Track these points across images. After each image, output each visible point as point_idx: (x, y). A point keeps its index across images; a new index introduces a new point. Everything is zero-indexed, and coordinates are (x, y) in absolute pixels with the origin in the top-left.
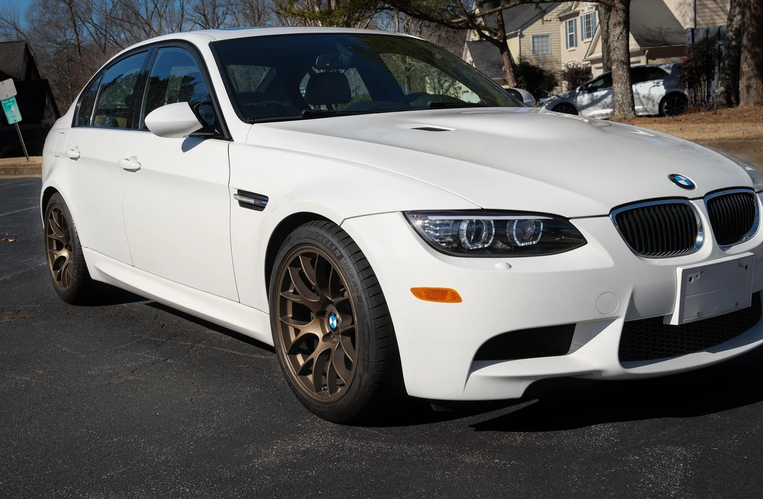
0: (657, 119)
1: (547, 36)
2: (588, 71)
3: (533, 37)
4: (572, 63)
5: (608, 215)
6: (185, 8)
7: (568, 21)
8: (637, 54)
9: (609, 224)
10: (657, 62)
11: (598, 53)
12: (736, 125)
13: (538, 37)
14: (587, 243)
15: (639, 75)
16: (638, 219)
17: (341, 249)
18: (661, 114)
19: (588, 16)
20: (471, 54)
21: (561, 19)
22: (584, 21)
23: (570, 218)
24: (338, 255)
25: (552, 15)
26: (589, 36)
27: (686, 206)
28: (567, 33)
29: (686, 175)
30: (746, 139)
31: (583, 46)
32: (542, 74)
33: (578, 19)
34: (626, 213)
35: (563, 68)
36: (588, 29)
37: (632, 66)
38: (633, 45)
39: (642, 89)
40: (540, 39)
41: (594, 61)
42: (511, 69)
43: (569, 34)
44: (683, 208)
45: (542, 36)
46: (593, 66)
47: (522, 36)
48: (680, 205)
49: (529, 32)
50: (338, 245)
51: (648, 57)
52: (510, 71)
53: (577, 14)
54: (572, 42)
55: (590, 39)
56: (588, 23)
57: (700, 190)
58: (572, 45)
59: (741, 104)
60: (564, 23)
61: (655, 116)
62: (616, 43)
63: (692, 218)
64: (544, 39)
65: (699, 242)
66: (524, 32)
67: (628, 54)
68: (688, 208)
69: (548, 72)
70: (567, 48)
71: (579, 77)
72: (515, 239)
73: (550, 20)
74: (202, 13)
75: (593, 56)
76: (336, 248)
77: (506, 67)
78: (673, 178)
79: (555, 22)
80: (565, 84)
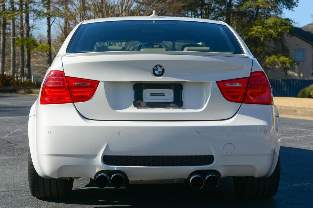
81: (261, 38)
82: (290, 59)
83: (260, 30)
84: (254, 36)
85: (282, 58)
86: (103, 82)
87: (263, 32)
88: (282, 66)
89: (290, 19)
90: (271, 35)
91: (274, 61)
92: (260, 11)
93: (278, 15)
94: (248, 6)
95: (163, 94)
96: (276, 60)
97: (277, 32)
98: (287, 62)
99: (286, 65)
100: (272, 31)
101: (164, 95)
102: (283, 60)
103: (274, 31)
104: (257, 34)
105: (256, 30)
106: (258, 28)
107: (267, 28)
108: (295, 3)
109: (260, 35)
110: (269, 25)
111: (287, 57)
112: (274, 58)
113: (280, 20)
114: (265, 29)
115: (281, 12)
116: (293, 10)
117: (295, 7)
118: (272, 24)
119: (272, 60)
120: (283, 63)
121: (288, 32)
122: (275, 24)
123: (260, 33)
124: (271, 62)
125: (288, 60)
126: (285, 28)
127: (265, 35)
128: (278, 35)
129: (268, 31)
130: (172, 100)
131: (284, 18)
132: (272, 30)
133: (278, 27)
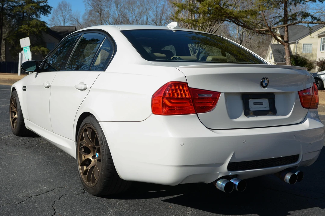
1: (311, 44)
3: (304, 44)
4: (322, 58)
6: (148, 19)
7: (323, 38)
13: (306, 44)
20: (272, 49)
21: (319, 37)
25: (315, 34)
28: (321, 44)
32: (306, 62)
35: (317, 60)
40: (307, 46)
42: (289, 58)
43: (322, 44)
45: (308, 44)
47: (298, 43)
49: (302, 41)
52: (288, 58)
58: (323, 49)
60: (320, 38)
64: (309, 46)
66: (299, 41)
69: (309, 61)
70: (320, 51)
73: (313, 37)
74: (155, 22)
77: (287, 56)
79: (316, 37)
80: (317, 68)
81: (27, 34)
82: (47, 49)
83: (27, 28)
84: (22, 32)
85: (42, 48)
86: (223, 94)
87: (29, 30)
88: (42, 53)
89: (45, 21)
90: (34, 32)
91: (37, 50)
92: (25, 15)
93: (38, 18)
94: (17, 10)
95: (261, 103)
96: (39, 49)
97: (38, 30)
98: (46, 51)
99: (45, 53)
100: (35, 30)
101: (263, 104)
102: (43, 50)
103: (36, 29)
104: (25, 31)
105: (24, 28)
106: (25, 27)
107: (31, 27)
108: (49, 11)
109: (27, 32)
110: (33, 25)
111: (45, 48)
112: (36, 48)
113: (40, 22)
114: (30, 28)
115: (40, 17)
116: (47, 16)
117: (49, 14)
118: (35, 24)
119: (35, 49)
120: (43, 51)
121: (46, 30)
122: (37, 25)
123: (27, 30)
124: (35, 51)
125: (46, 50)
126: (44, 28)
127: (30, 32)
128: (39, 32)
129: (32, 29)
130: (268, 109)
131: (42, 21)
132: (35, 28)
133: (39, 27)
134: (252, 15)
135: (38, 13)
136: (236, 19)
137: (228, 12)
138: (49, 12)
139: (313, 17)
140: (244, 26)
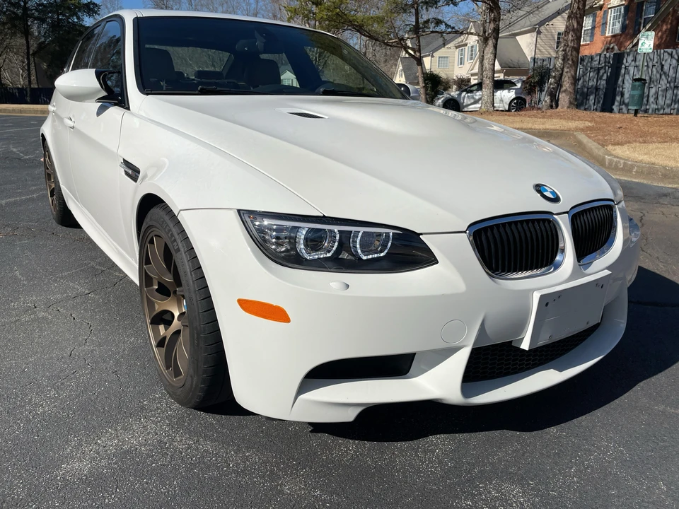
0: (508, 113)
1: (447, 57)
2: (469, 80)
3: (439, 58)
4: (460, 75)
5: (465, 232)
7: (460, 48)
8: (499, 72)
9: (464, 242)
10: (510, 78)
11: (476, 70)
12: (556, 121)
13: (442, 57)
14: (437, 262)
15: (499, 85)
16: (497, 236)
17: (179, 241)
18: (509, 110)
19: (472, 47)
20: (402, 63)
21: (457, 47)
22: (470, 49)
23: (422, 234)
24: (176, 248)
25: (451, 45)
26: (471, 59)
27: (549, 221)
29: (552, 185)
30: (562, 130)
31: (468, 64)
33: (466, 48)
34: (485, 229)
35: (455, 78)
36: (472, 55)
37: (496, 79)
38: (497, 67)
39: (499, 94)
40: (443, 59)
41: (472, 75)
43: (460, 57)
44: (546, 224)
45: (445, 57)
46: (472, 78)
47: (432, 56)
48: (544, 220)
49: (437, 54)
50: (177, 237)
51: (505, 75)
52: (421, 76)
53: (466, 45)
54: (461, 62)
55: (472, 61)
56: (472, 51)
57: (566, 204)
58: (461, 64)
59: (559, 107)
60: (458, 49)
61: (506, 111)
62: (487, 65)
63: (554, 234)
64: (446, 59)
65: (559, 261)
66: (434, 54)
67: (494, 72)
68: (551, 224)
70: (458, 66)
71: (463, 84)
72: (359, 251)
73: (450, 48)
75: (473, 72)
76: (175, 240)
77: (419, 74)
78: (539, 188)
79: (453, 48)
80: (455, 87)
134: (378, 23)
135: (79, 14)
136: (360, 29)
137: (351, 18)
138: (96, 13)
139: (447, 26)
140: (371, 37)
